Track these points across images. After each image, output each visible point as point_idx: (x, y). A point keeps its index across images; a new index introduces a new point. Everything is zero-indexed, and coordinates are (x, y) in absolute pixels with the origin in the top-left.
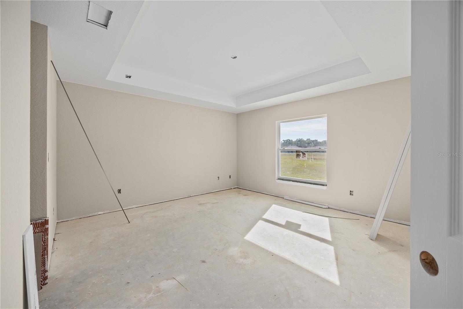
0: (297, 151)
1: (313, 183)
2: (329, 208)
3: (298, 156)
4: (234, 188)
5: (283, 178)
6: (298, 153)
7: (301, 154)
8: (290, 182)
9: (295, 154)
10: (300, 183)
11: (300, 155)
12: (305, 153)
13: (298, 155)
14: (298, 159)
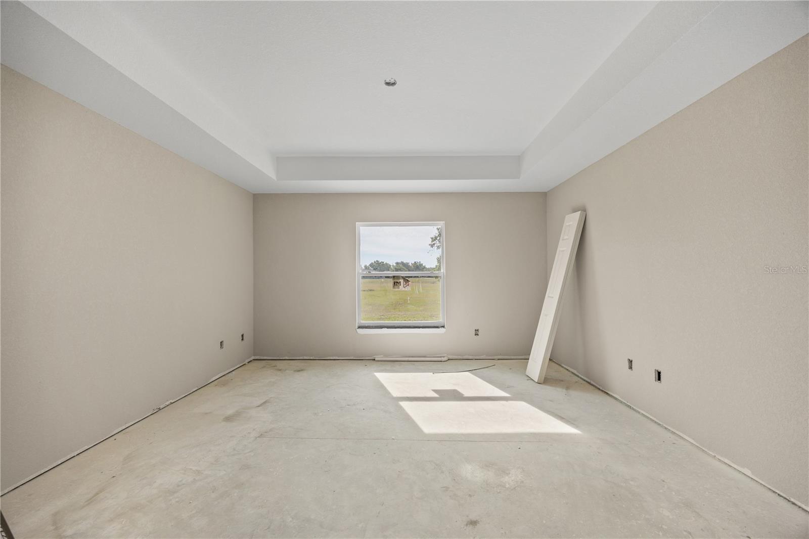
0: (394, 277)
1: (421, 326)
2: (449, 359)
3: (396, 284)
4: (249, 362)
5: (369, 325)
6: (396, 281)
7: (402, 281)
8: (383, 329)
9: (391, 281)
10: (400, 329)
11: (400, 282)
12: (409, 279)
13: (397, 282)
14: (397, 290)
